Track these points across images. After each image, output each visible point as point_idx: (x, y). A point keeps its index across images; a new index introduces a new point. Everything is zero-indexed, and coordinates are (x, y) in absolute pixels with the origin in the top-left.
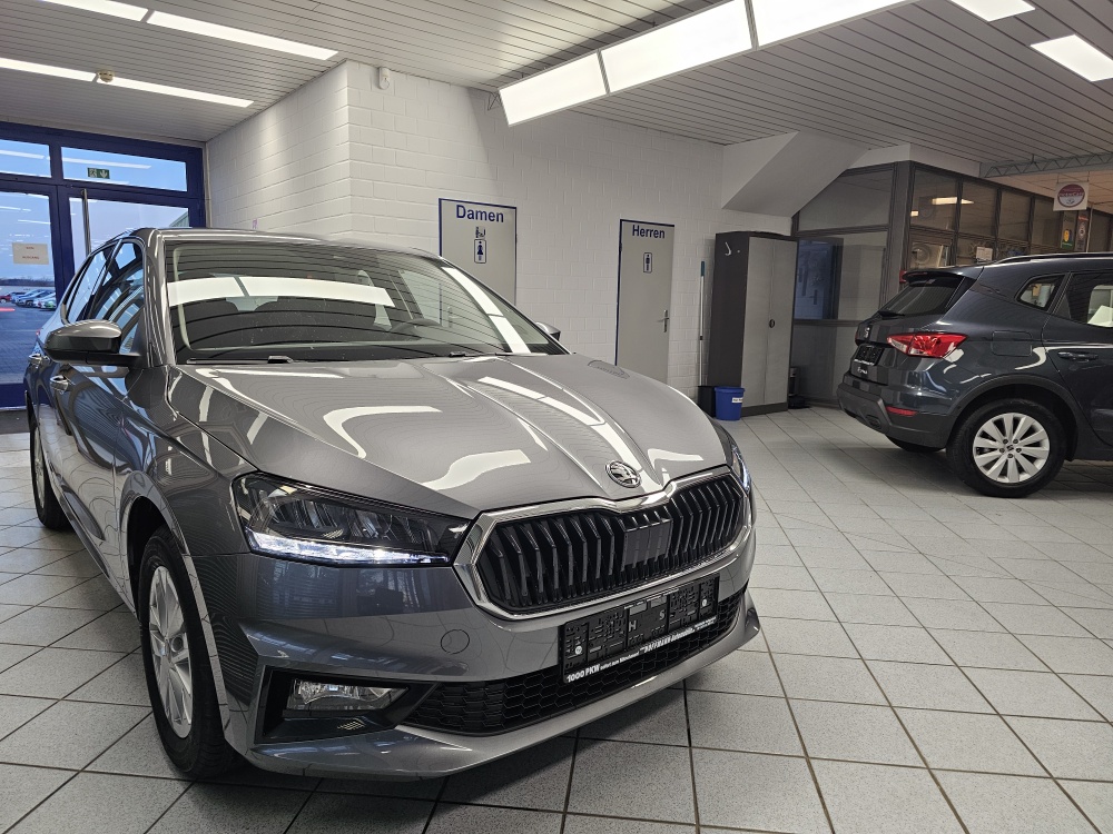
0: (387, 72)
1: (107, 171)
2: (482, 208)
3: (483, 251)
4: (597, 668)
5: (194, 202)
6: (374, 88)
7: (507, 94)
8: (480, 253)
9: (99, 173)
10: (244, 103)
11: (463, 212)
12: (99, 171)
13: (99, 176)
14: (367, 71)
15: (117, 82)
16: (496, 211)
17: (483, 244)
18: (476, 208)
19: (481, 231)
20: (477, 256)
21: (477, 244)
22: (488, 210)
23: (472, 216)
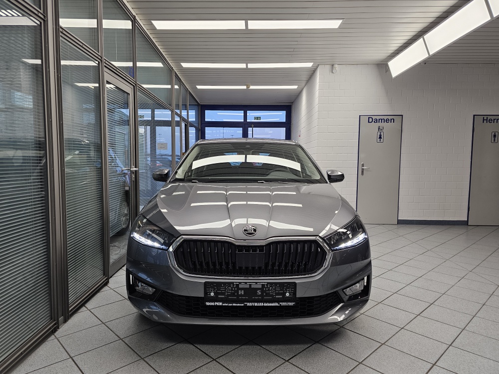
0: (336, 66)
1: (260, 117)
2: (382, 117)
3: (382, 137)
4: (221, 304)
5: (288, 125)
6: (331, 73)
7: (391, 64)
8: (380, 138)
9: (257, 118)
10: (295, 87)
11: (371, 119)
12: (258, 117)
13: (258, 119)
14: (328, 67)
15: (252, 87)
16: (390, 118)
17: (382, 134)
18: (378, 118)
19: (381, 128)
20: (379, 140)
21: (379, 134)
22: (385, 118)
23: (376, 121)
